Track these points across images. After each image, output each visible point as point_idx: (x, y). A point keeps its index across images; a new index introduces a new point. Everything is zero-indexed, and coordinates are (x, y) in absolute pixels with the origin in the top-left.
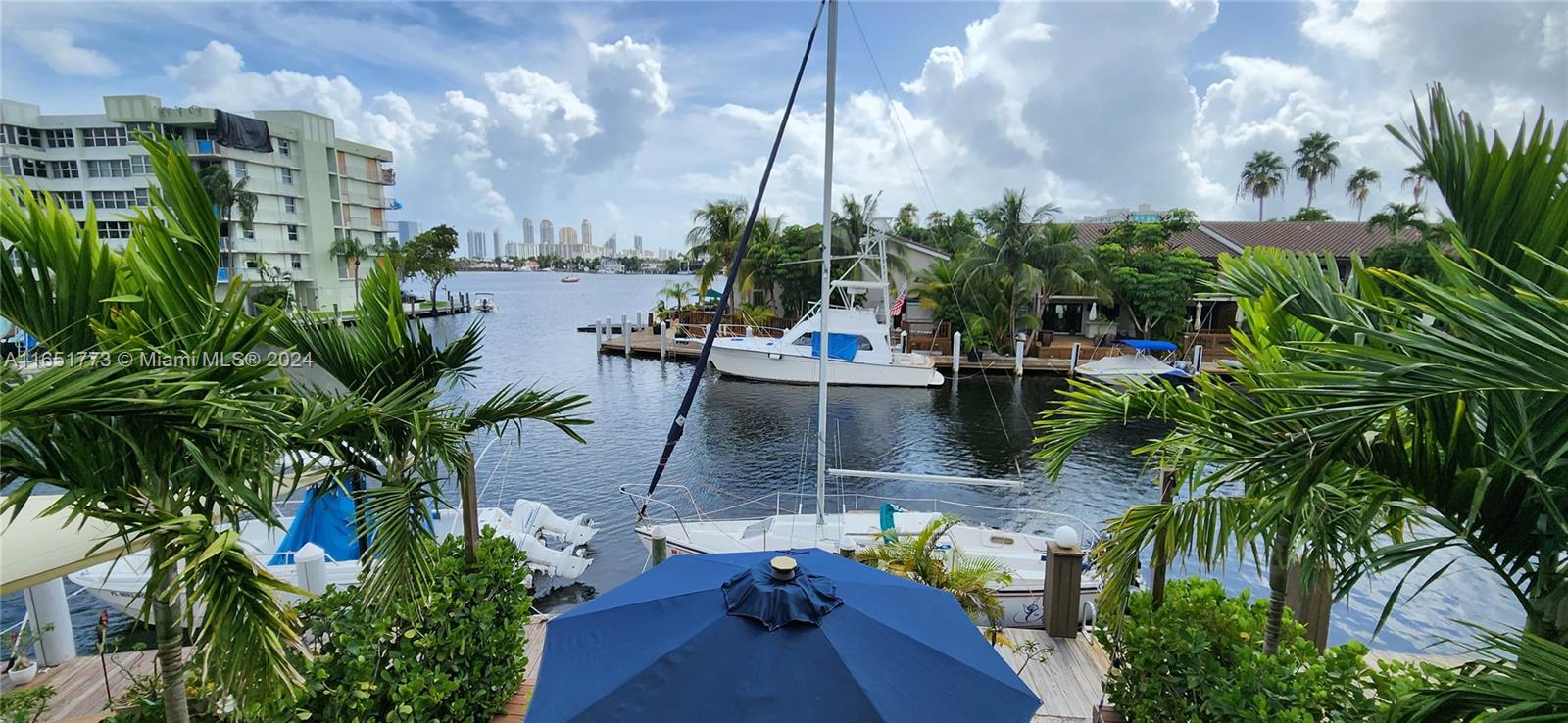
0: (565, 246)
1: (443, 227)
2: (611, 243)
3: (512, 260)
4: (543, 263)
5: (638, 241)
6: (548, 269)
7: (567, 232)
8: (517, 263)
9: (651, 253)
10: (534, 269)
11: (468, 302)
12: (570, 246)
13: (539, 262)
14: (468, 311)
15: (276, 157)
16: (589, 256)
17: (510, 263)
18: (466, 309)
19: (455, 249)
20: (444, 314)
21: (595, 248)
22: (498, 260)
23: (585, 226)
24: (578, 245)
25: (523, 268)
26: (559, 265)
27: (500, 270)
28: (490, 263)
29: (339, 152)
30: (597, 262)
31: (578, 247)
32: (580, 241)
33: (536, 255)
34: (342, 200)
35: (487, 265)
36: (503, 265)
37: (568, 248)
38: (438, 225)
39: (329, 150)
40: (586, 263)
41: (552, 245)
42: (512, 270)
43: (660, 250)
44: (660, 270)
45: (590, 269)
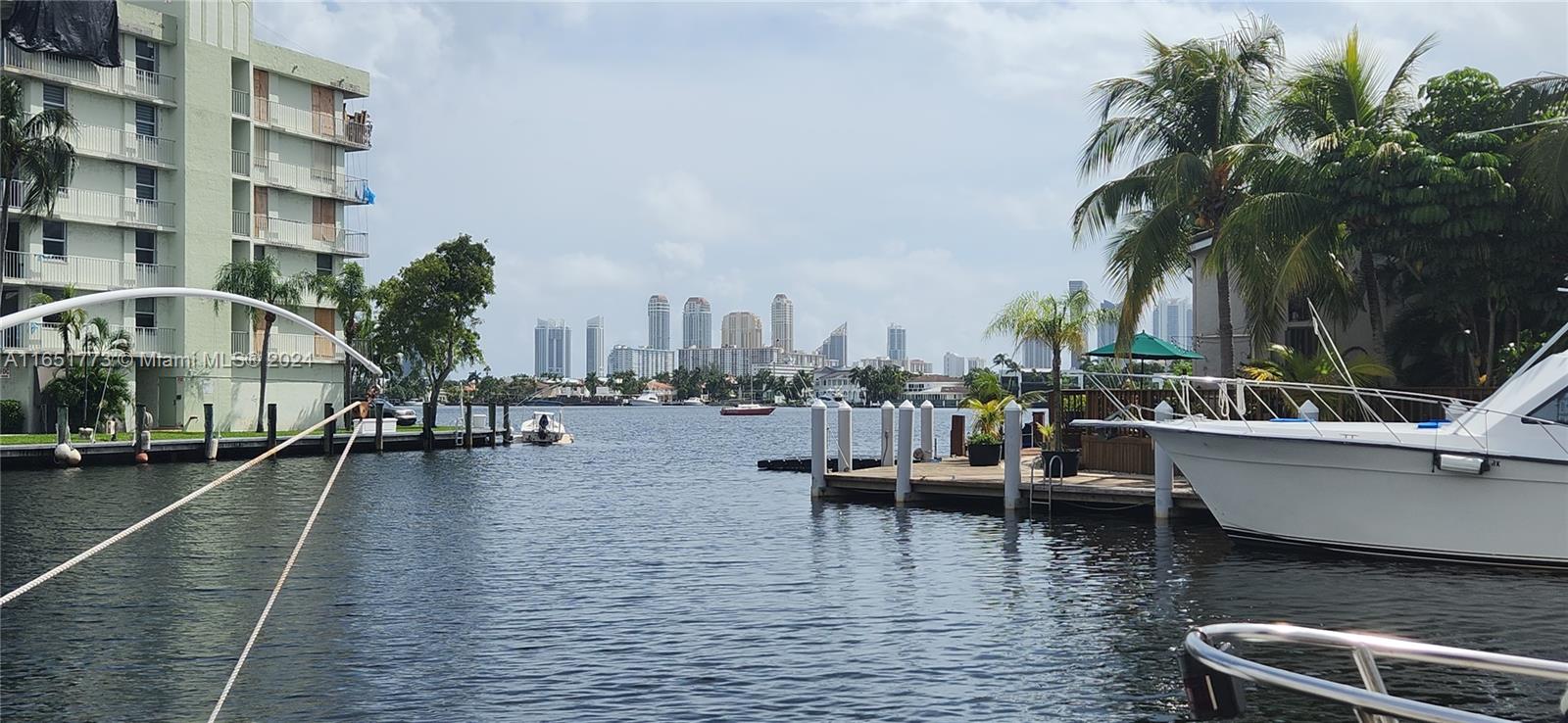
0: (734, 354)
1: (463, 242)
2: (836, 345)
3: (619, 381)
4: (685, 385)
5: (896, 338)
6: (696, 400)
7: (741, 323)
8: (630, 387)
9: (928, 366)
10: (665, 401)
11: (506, 424)
12: (745, 354)
13: (675, 384)
14: (506, 444)
15: (123, 79)
16: (787, 372)
17: (616, 387)
18: (499, 439)
19: (487, 297)
20: (449, 443)
21: (800, 357)
22: (591, 381)
23: (780, 306)
24: (763, 351)
25: (643, 398)
26: (718, 390)
27: (594, 401)
28: (574, 386)
29: (259, 71)
30: (802, 381)
31: (762, 354)
32: (767, 342)
33: (672, 365)
34: (257, 178)
35: (568, 392)
36: (603, 392)
37: (740, 358)
38: (451, 238)
39: (238, 65)
40: (778, 386)
41: (706, 352)
42: (619, 403)
43: (948, 358)
44: (950, 397)
45: (788, 397)
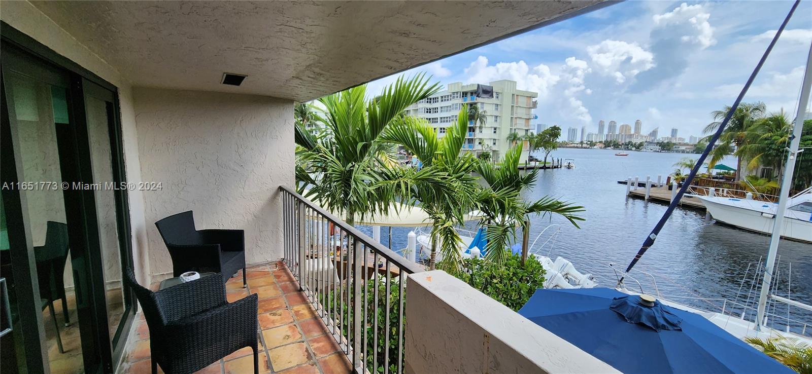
0: (622, 135)
1: (555, 127)
2: (654, 133)
3: (589, 143)
4: (607, 144)
5: (674, 132)
6: (609, 148)
7: (625, 128)
8: (592, 144)
9: (683, 140)
10: (601, 148)
11: (561, 163)
12: (625, 135)
13: (605, 144)
14: (561, 167)
15: (494, 100)
16: (637, 141)
17: (588, 144)
18: (559, 166)
19: (559, 137)
20: (549, 168)
21: (642, 136)
22: (582, 143)
23: (638, 123)
24: (631, 135)
25: (595, 147)
26: (616, 146)
27: (582, 148)
28: (577, 144)
29: (517, 95)
30: (641, 144)
31: (631, 136)
32: (632, 132)
33: (604, 140)
34: (515, 116)
35: (576, 145)
36: (584, 145)
37: (624, 136)
38: (553, 126)
39: (513, 95)
40: (634, 145)
41: (614, 135)
42: (589, 148)
43: (691, 138)
44: (688, 150)
45: (636, 148)
